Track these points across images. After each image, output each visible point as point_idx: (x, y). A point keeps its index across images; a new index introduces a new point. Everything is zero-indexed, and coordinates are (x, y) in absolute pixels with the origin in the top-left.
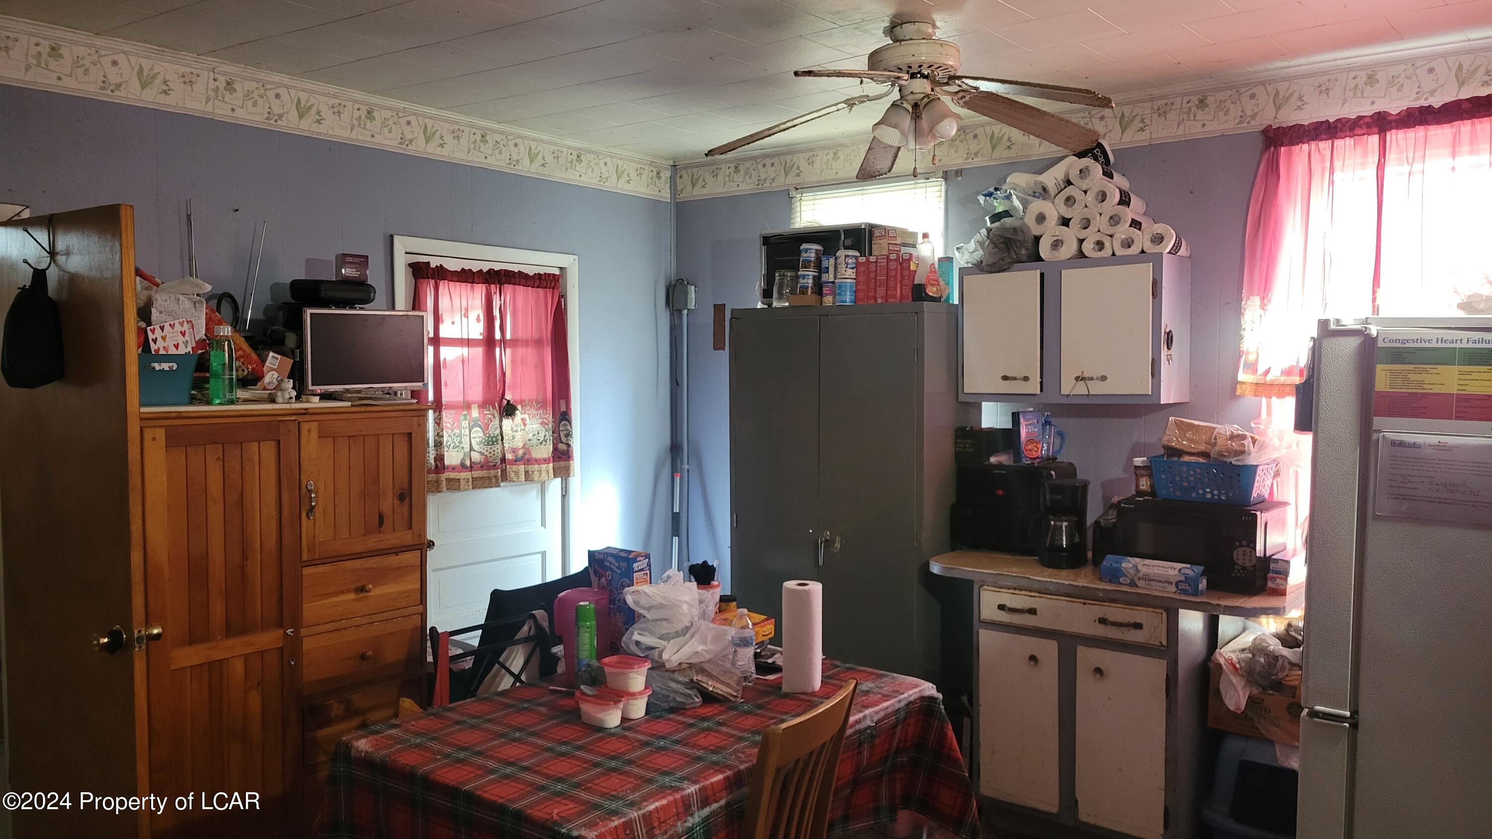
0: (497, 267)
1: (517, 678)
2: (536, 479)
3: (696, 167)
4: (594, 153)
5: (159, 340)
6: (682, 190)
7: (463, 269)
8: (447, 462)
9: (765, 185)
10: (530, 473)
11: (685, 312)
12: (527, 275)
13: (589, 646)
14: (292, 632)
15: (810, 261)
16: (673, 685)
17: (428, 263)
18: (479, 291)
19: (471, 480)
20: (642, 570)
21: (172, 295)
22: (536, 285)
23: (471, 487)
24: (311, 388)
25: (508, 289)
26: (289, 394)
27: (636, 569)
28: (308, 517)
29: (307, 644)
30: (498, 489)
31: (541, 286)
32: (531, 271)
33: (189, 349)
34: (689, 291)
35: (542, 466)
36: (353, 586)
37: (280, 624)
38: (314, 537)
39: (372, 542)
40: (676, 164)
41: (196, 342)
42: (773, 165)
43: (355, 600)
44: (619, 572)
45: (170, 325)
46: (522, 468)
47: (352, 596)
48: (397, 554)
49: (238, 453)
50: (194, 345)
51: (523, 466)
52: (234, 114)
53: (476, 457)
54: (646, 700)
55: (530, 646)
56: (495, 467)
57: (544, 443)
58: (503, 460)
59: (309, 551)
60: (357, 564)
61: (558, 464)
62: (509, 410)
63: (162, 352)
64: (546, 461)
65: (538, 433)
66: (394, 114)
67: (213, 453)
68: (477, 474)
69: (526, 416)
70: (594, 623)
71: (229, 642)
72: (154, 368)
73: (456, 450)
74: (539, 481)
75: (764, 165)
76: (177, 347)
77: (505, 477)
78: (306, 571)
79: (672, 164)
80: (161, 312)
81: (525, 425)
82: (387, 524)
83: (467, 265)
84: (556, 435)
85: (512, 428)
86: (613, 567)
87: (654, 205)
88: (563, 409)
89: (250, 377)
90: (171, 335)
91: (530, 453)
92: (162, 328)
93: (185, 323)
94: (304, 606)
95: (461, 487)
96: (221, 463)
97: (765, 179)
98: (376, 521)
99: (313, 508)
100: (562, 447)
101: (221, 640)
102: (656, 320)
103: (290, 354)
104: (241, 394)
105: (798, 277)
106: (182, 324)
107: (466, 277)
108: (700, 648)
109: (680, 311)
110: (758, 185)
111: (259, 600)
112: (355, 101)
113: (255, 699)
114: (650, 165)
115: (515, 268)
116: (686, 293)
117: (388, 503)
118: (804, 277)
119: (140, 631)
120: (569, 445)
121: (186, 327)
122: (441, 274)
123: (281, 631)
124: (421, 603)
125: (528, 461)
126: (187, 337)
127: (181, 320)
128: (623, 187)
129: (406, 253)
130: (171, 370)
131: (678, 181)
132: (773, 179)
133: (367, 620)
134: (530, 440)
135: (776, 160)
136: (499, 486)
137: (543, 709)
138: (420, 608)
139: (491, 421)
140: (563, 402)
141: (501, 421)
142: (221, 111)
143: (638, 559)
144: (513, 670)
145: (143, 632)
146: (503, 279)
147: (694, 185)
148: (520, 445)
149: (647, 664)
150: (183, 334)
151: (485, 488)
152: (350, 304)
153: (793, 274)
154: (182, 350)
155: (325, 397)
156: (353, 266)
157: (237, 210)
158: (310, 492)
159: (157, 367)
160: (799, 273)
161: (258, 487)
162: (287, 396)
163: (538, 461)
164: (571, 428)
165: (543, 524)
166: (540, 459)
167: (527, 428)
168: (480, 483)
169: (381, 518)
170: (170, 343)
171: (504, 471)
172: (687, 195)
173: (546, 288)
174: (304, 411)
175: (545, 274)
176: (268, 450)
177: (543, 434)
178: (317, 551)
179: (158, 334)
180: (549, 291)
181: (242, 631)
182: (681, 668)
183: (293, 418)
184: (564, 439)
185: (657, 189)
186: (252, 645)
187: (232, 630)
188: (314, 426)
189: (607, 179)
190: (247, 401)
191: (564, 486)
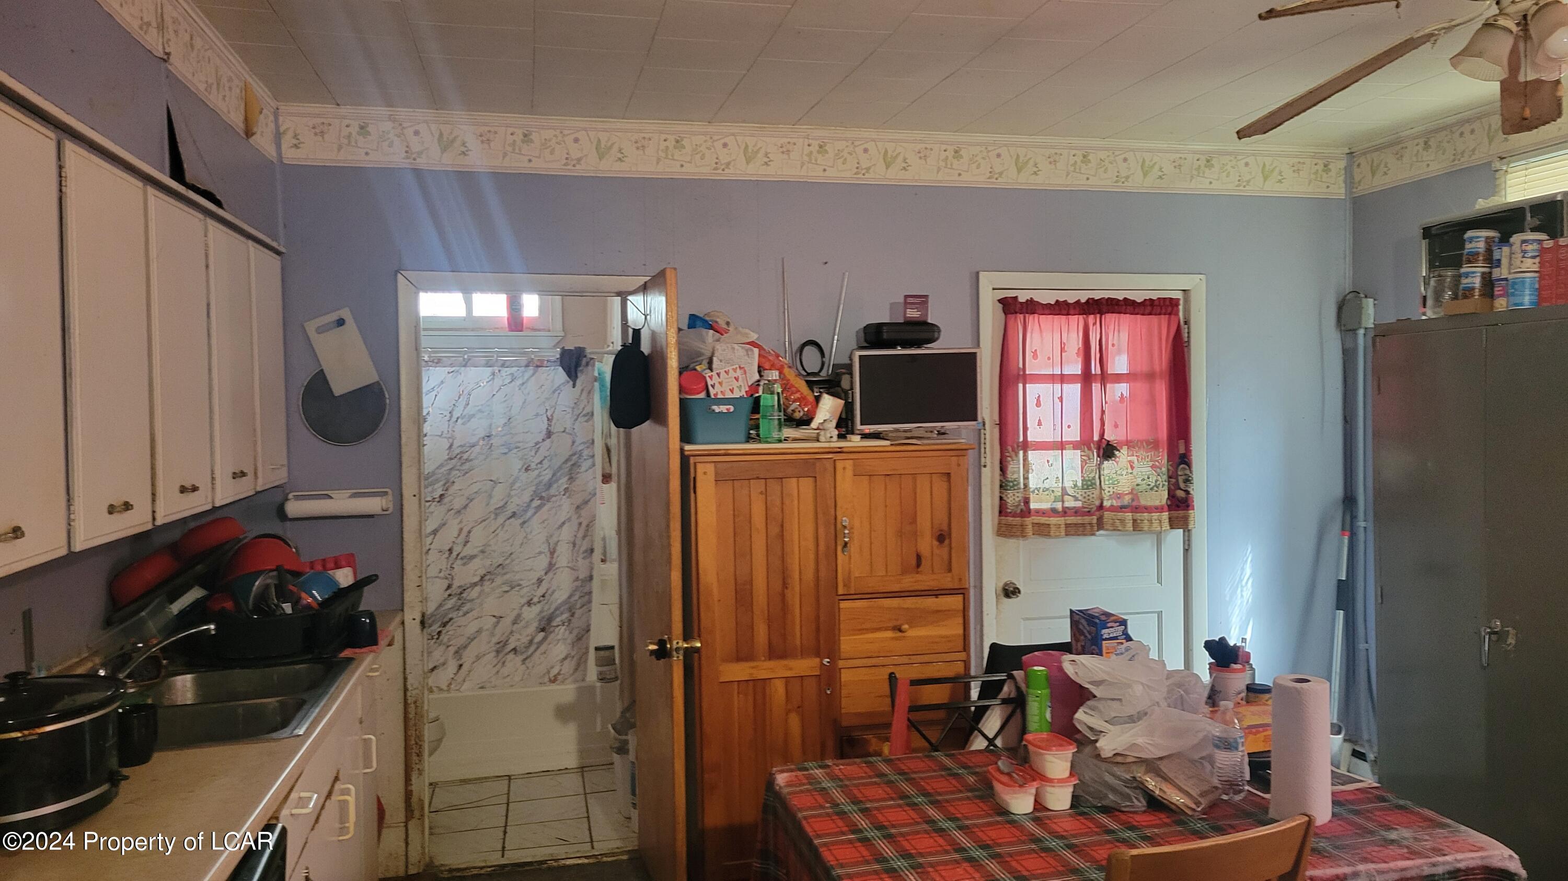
0: (1097, 295)
1: (991, 741)
2: (1146, 529)
3: (1377, 150)
4: (1229, 153)
5: (717, 385)
6: (1360, 182)
7: (1057, 301)
8: (1033, 506)
9: (1462, 160)
10: (1139, 521)
11: (1362, 332)
12: (1134, 302)
13: (1038, 717)
14: (828, 662)
15: (1478, 254)
16: (1109, 778)
17: (1016, 298)
18: (1076, 321)
19: (1063, 526)
20: (1115, 638)
21: (728, 345)
22: (1147, 311)
23: (1063, 533)
24: (859, 426)
25: (1110, 318)
26: (830, 433)
27: (1105, 636)
28: (843, 552)
29: (845, 676)
30: (1093, 538)
31: (1154, 312)
32: (1139, 297)
33: (743, 393)
34: (1364, 305)
35: (1153, 514)
36: (891, 624)
37: (818, 654)
38: (850, 573)
39: (908, 582)
40: (1352, 151)
41: (749, 387)
42: (1472, 131)
43: (893, 638)
44: (1089, 637)
45: (725, 372)
46: (1129, 516)
47: (889, 634)
48: (936, 596)
49: (779, 488)
50: (747, 389)
51: (1130, 514)
52: (827, 174)
53: (1070, 503)
54: (1071, 789)
55: (1009, 709)
56: (1089, 513)
57: (1155, 488)
58: (1101, 507)
59: (845, 586)
60: (895, 602)
61: (1175, 513)
62: (1108, 451)
63: (720, 396)
64: (1159, 509)
65: (1148, 478)
66: (983, 149)
67: (757, 487)
68: (1071, 520)
69: (1135, 459)
70: (1046, 692)
71: (771, 664)
72: (714, 411)
73: (1046, 493)
74: (1150, 532)
75: (1462, 134)
76: (732, 391)
77: (1100, 525)
78: (843, 605)
79: (1348, 151)
80: (721, 361)
81: (1132, 468)
82: (926, 564)
83: (1062, 297)
84: (1173, 480)
85: (1116, 471)
86: (1085, 631)
87: (1322, 204)
88: (1182, 450)
89: (805, 418)
90: (727, 380)
91: (1138, 499)
92: (718, 375)
93: (738, 369)
94: (842, 638)
95: (1052, 534)
96: (764, 496)
97: (1463, 153)
98: (914, 562)
99: (846, 544)
100: (1180, 494)
101: (765, 661)
102: (1321, 344)
103: (843, 395)
104: (788, 432)
105: (1460, 276)
106: (735, 370)
107: (1061, 308)
108: (1140, 741)
109: (1354, 331)
110: (1454, 160)
111: (798, 628)
112: (942, 143)
113: (794, 722)
114: (1313, 157)
115: (1120, 296)
116: (1360, 308)
117: (926, 544)
118: (1467, 275)
119: (678, 643)
120: (1187, 492)
121: (739, 372)
122: (1032, 307)
123: (818, 660)
124: (965, 650)
125: (1136, 508)
126: (740, 382)
127: (734, 367)
128: (1272, 188)
129: (994, 289)
130: (729, 413)
131: (1356, 171)
132: (1474, 150)
133: (905, 660)
134: (1138, 485)
135: (1476, 125)
136: (1093, 535)
137: (971, 779)
138: (963, 656)
139: (1086, 463)
140: (1181, 444)
141: (1099, 466)
142: (813, 173)
143: (1109, 625)
144: (986, 732)
145: (680, 644)
146: (1104, 309)
147: (1373, 173)
148: (1127, 490)
149: (1071, 747)
150: (737, 379)
151: (1078, 535)
152: (919, 344)
153: (1454, 272)
154: (737, 395)
155: (865, 436)
156: (914, 306)
157: (826, 263)
158: (845, 527)
159: (717, 409)
160: (1463, 270)
161: (796, 520)
162: (829, 435)
163: (1148, 509)
164: (1191, 472)
165: (1159, 581)
166: (1150, 507)
167: (1135, 472)
168: (1075, 530)
169: (919, 558)
170: (726, 388)
171: (1100, 520)
172: (1367, 187)
173: (1160, 314)
174: (839, 450)
175: (1159, 298)
176: (806, 485)
177: (1155, 478)
178: (853, 584)
179: (716, 379)
180: (1164, 318)
181: (783, 656)
182: (1117, 759)
183: (830, 456)
184: (1182, 485)
185: (1325, 185)
186: (791, 669)
187: (776, 652)
188: (849, 464)
189: (1248, 182)
190: (795, 440)
191: (1186, 539)
